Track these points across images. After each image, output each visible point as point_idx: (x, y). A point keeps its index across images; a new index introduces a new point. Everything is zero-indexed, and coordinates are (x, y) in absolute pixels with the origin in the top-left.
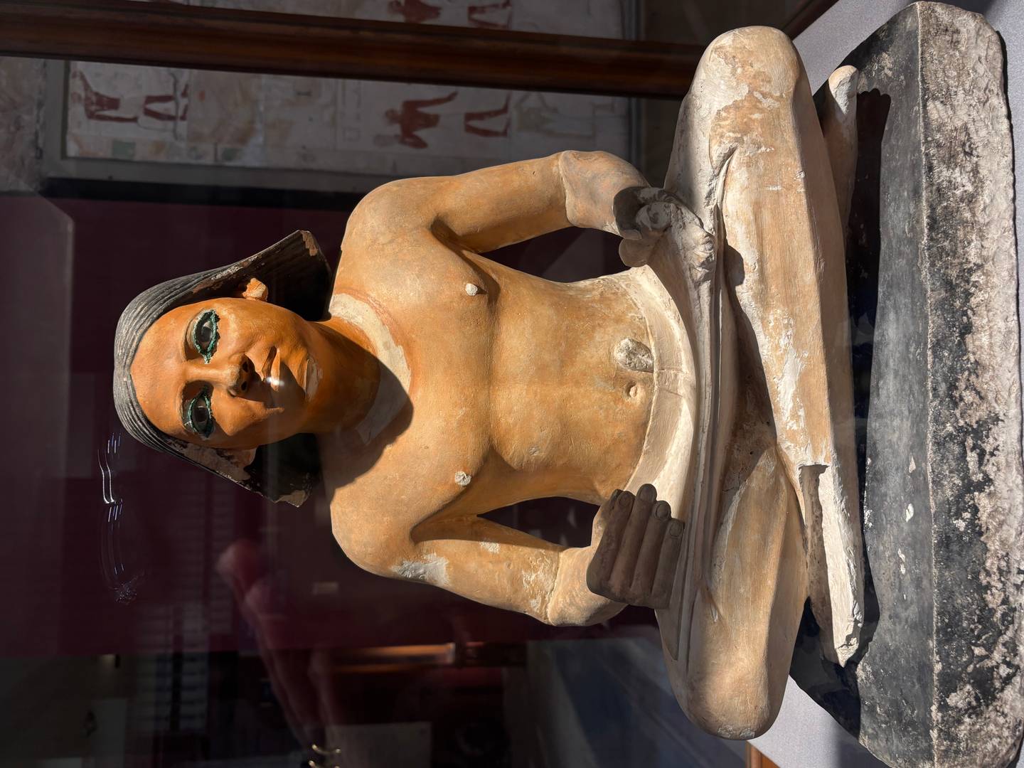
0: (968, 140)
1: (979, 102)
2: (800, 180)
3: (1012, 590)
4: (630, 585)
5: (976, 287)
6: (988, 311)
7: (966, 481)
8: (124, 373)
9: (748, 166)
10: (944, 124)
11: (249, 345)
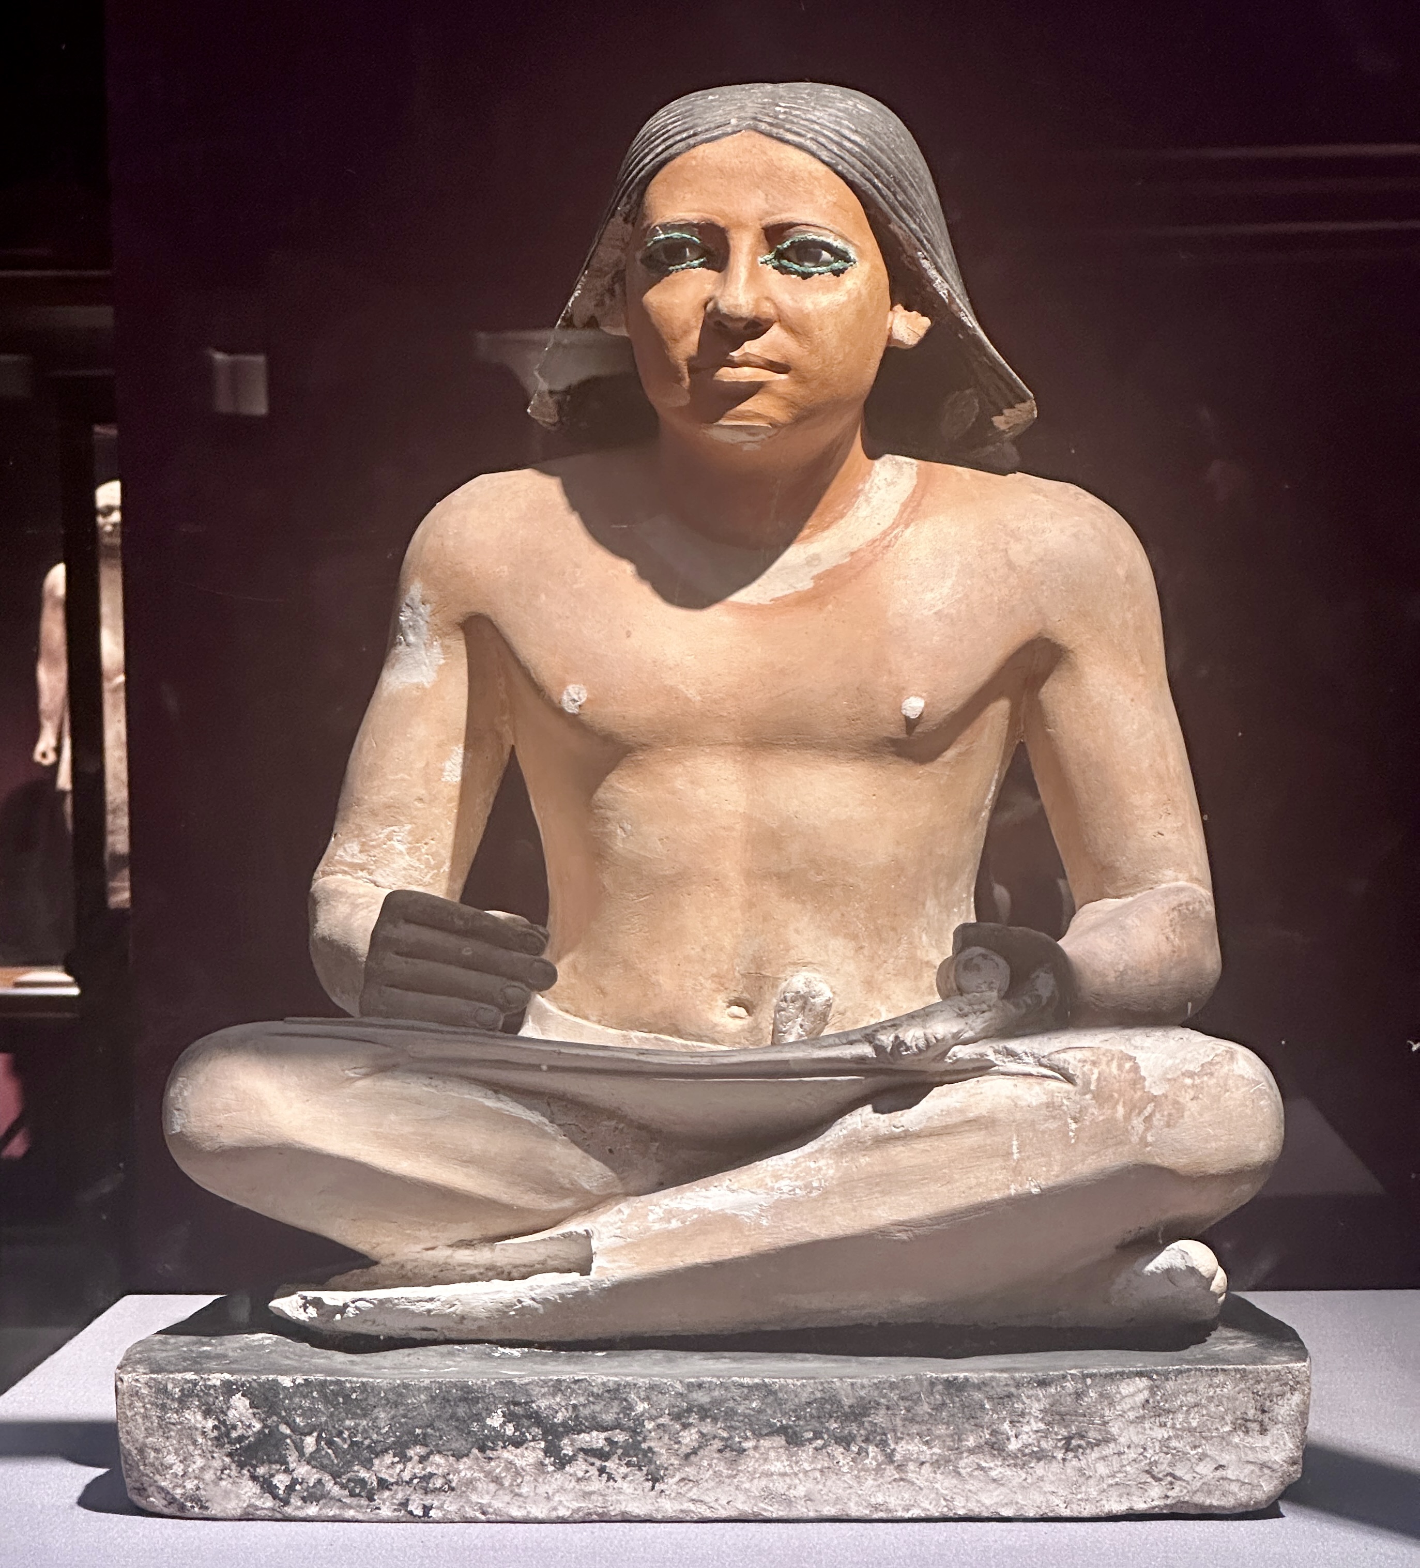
0: (1088, 1443)
1: (1150, 1463)
2: (1027, 1186)
3: (400, 1496)
4: (397, 953)
5: (859, 1453)
6: (821, 1471)
7: (561, 1429)
8: (745, 119)
9: (1049, 1105)
10: (1111, 1404)
11: (791, 329)
